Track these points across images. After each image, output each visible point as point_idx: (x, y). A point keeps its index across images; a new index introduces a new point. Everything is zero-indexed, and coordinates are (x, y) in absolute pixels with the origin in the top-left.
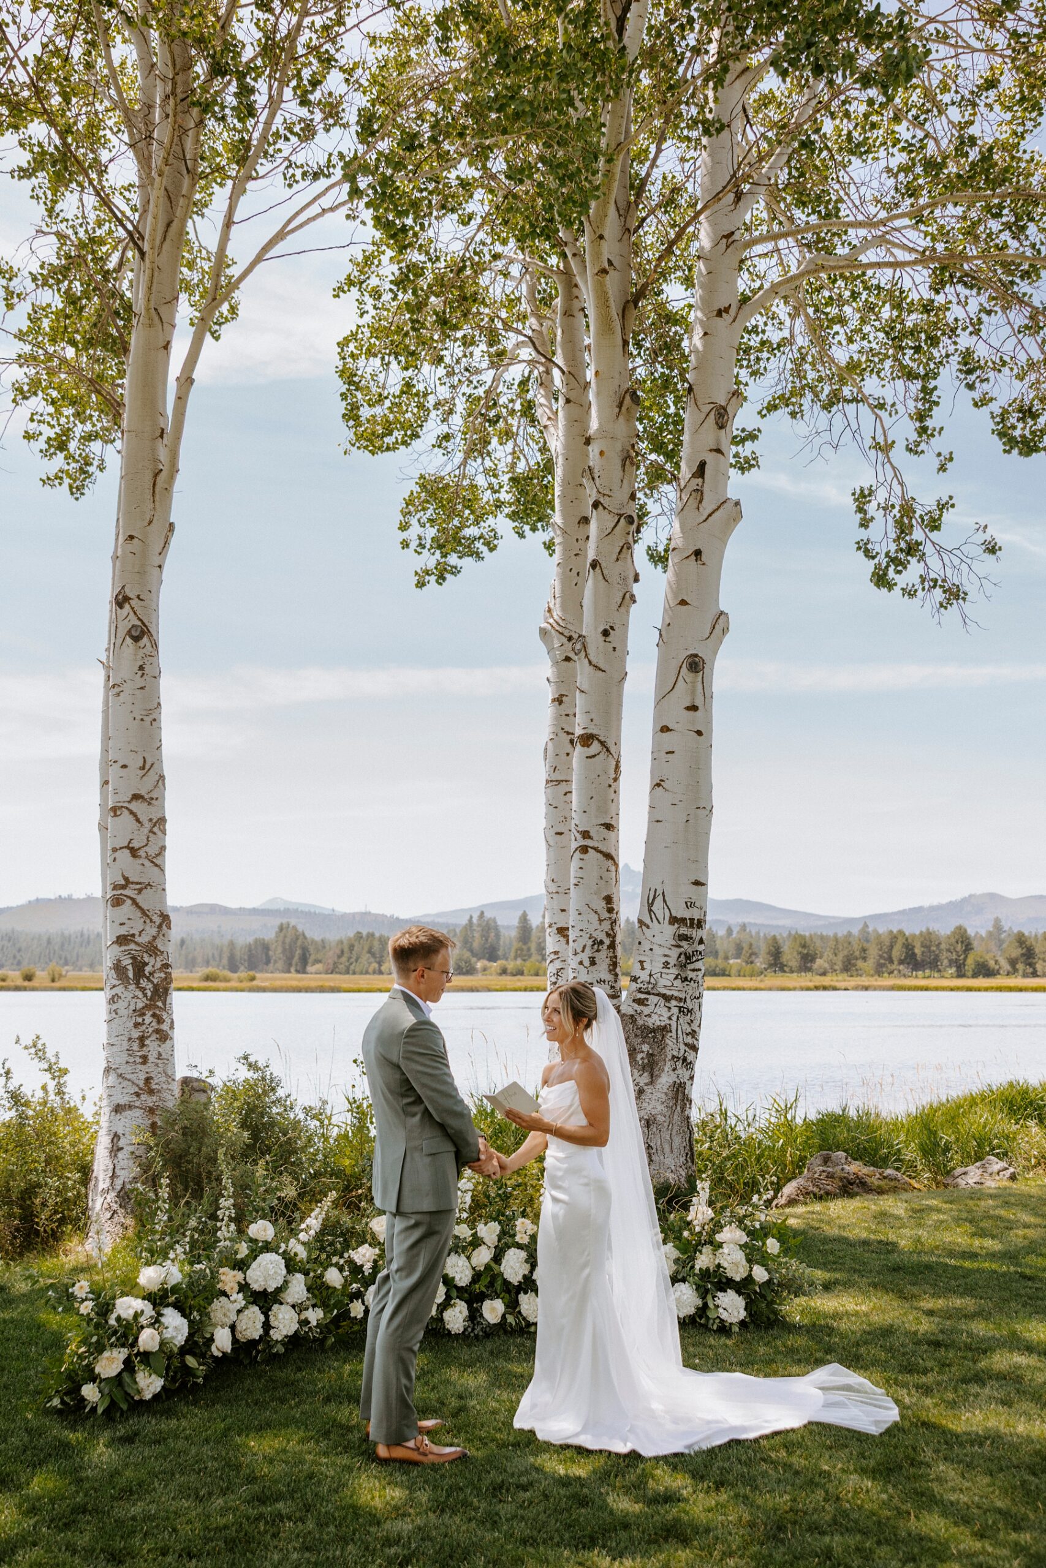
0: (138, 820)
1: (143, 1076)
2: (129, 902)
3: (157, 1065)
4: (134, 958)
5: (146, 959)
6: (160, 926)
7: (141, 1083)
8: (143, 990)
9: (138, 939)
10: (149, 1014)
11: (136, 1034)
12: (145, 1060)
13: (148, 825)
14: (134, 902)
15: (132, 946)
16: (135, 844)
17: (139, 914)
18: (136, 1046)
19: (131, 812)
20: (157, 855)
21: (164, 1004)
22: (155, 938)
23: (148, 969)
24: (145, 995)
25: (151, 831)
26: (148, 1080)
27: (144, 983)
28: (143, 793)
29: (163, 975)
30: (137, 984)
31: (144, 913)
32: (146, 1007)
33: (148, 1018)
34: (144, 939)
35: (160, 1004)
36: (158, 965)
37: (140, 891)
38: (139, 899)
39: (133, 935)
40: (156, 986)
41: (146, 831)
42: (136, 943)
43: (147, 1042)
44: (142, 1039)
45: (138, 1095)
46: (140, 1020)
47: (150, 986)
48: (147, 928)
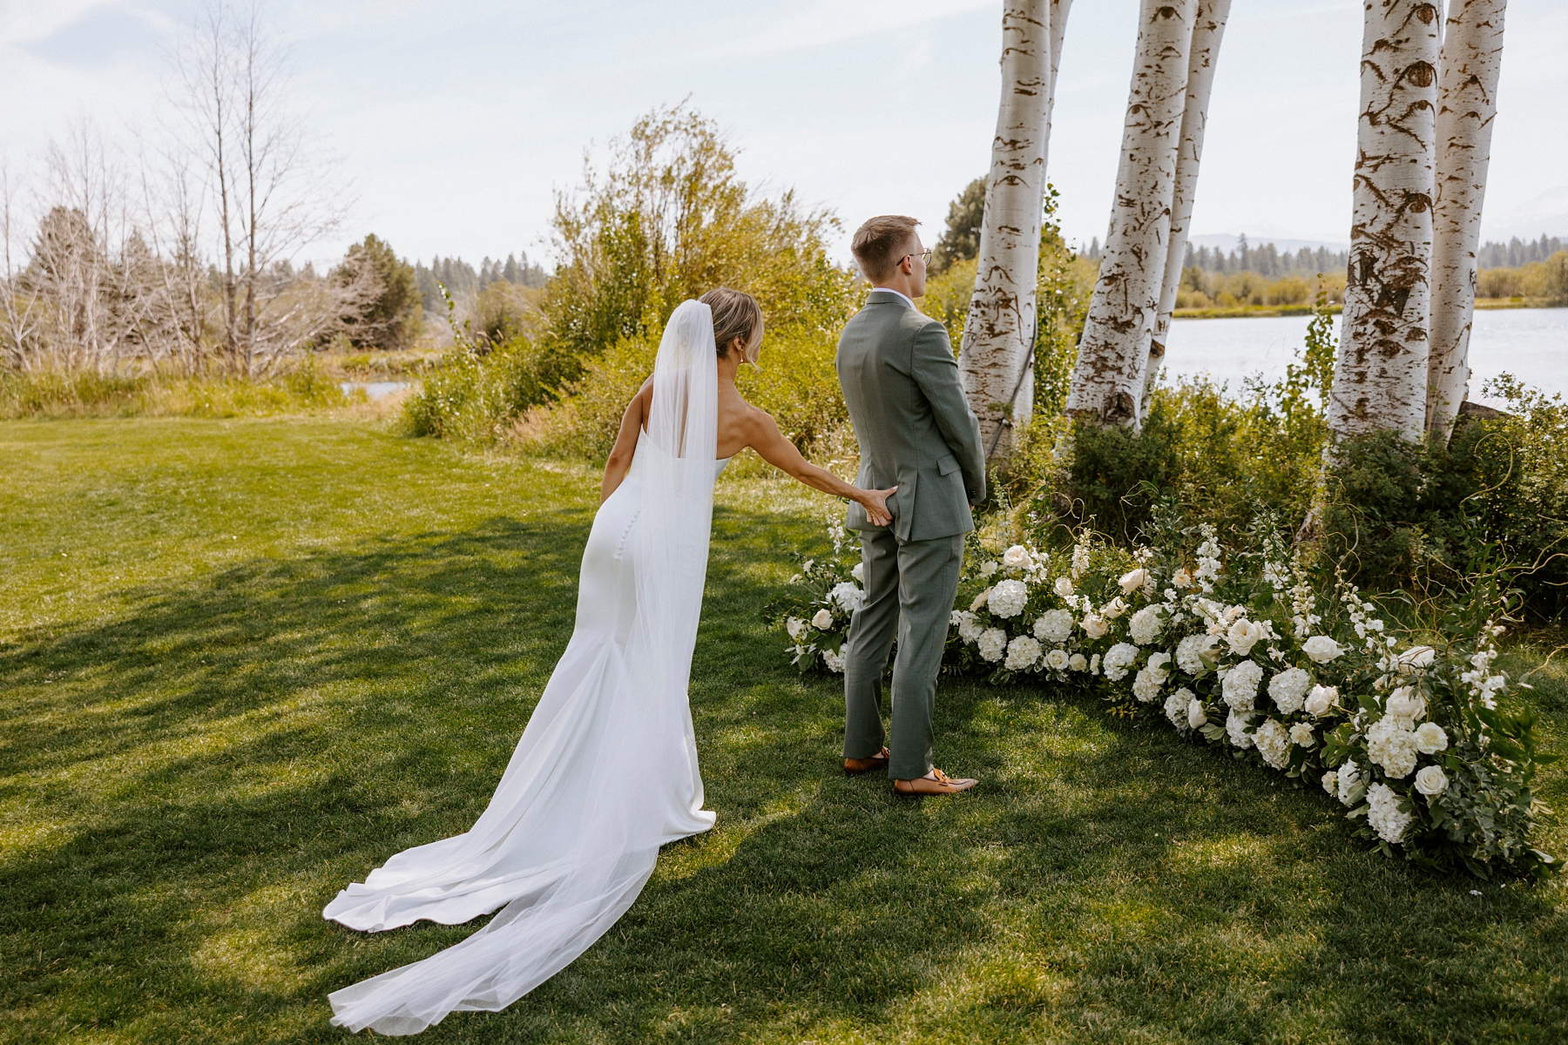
0: (1381, 76)
1: (1356, 397)
2: (1363, 183)
3: (1377, 384)
4: (1362, 253)
5: (1377, 254)
6: (1401, 211)
7: (1352, 406)
8: (1369, 292)
9: (1368, 230)
10: (1372, 321)
11: (1355, 346)
12: (1362, 377)
13: (1392, 78)
14: (1370, 185)
15: (1362, 239)
16: (1375, 109)
17: (1374, 197)
18: (1352, 361)
19: (1375, 67)
20: (1404, 117)
21: (1400, 309)
22: (1390, 226)
23: (1378, 266)
24: (1371, 299)
25: (1397, 86)
26: (1362, 402)
27: (1371, 283)
28: (1387, 37)
29: (1399, 273)
30: (1364, 285)
31: (1379, 195)
32: (1371, 313)
33: (1370, 328)
34: (1377, 228)
35: (1391, 309)
36: (1393, 260)
37: (1376, 167)
38: (1374, 178)
39: (1364, 225)
40: (1384, 287)
41: (1388, 87)
42: (1368, 236)
43: (1367, 356)
44: (1361, 353)
45: (1345, 418)
46: (1361, 329)
47: (1379, 286)
48: (1382, 214)
